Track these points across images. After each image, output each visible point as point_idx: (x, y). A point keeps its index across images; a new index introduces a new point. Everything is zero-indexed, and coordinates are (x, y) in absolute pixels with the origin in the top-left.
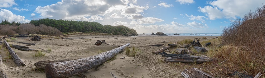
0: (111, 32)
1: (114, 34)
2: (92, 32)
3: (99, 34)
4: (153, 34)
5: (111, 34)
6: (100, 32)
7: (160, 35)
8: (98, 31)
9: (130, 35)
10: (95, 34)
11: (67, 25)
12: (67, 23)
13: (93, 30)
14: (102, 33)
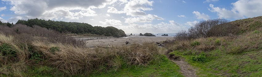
0: (103, 34)
1: (106, 36)
2: (85, 33)
3: (92, 36)
4: (141, 34)
5: (103, 35)
6: (92, 34)
7: (148, 36)
8: (91, 32)
9: (120, 36)
10: (89, 35)
11: (59, 26)
12: (58, 24)
13: (85, 32)
14: (95, 35)
